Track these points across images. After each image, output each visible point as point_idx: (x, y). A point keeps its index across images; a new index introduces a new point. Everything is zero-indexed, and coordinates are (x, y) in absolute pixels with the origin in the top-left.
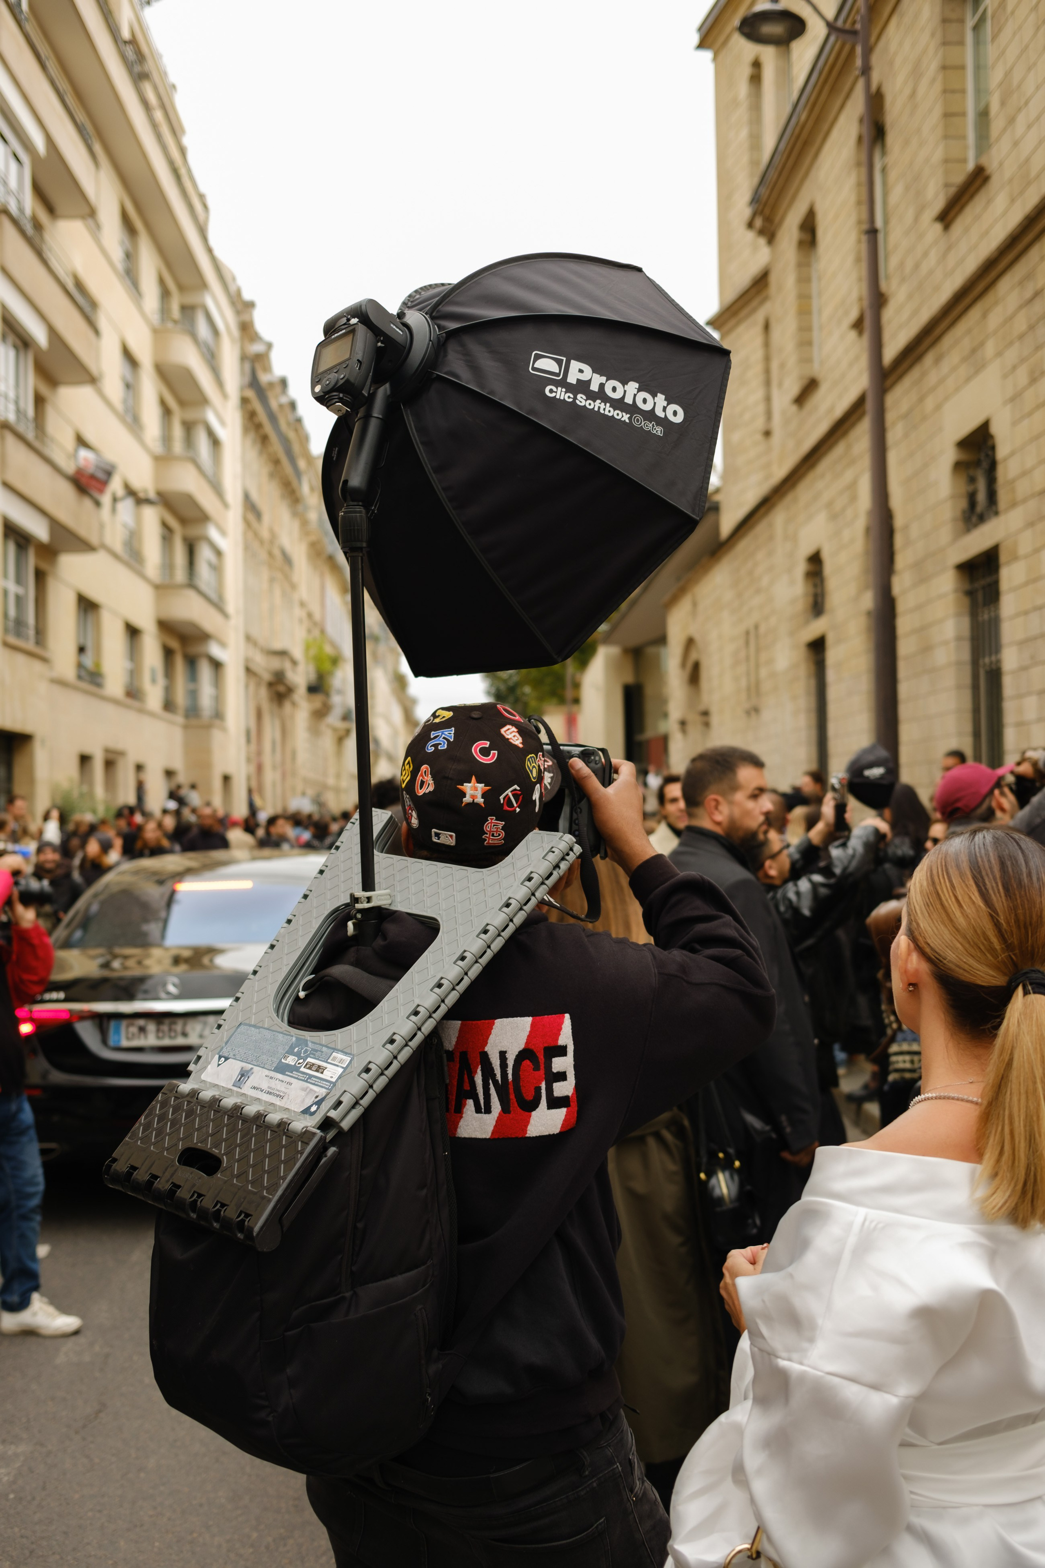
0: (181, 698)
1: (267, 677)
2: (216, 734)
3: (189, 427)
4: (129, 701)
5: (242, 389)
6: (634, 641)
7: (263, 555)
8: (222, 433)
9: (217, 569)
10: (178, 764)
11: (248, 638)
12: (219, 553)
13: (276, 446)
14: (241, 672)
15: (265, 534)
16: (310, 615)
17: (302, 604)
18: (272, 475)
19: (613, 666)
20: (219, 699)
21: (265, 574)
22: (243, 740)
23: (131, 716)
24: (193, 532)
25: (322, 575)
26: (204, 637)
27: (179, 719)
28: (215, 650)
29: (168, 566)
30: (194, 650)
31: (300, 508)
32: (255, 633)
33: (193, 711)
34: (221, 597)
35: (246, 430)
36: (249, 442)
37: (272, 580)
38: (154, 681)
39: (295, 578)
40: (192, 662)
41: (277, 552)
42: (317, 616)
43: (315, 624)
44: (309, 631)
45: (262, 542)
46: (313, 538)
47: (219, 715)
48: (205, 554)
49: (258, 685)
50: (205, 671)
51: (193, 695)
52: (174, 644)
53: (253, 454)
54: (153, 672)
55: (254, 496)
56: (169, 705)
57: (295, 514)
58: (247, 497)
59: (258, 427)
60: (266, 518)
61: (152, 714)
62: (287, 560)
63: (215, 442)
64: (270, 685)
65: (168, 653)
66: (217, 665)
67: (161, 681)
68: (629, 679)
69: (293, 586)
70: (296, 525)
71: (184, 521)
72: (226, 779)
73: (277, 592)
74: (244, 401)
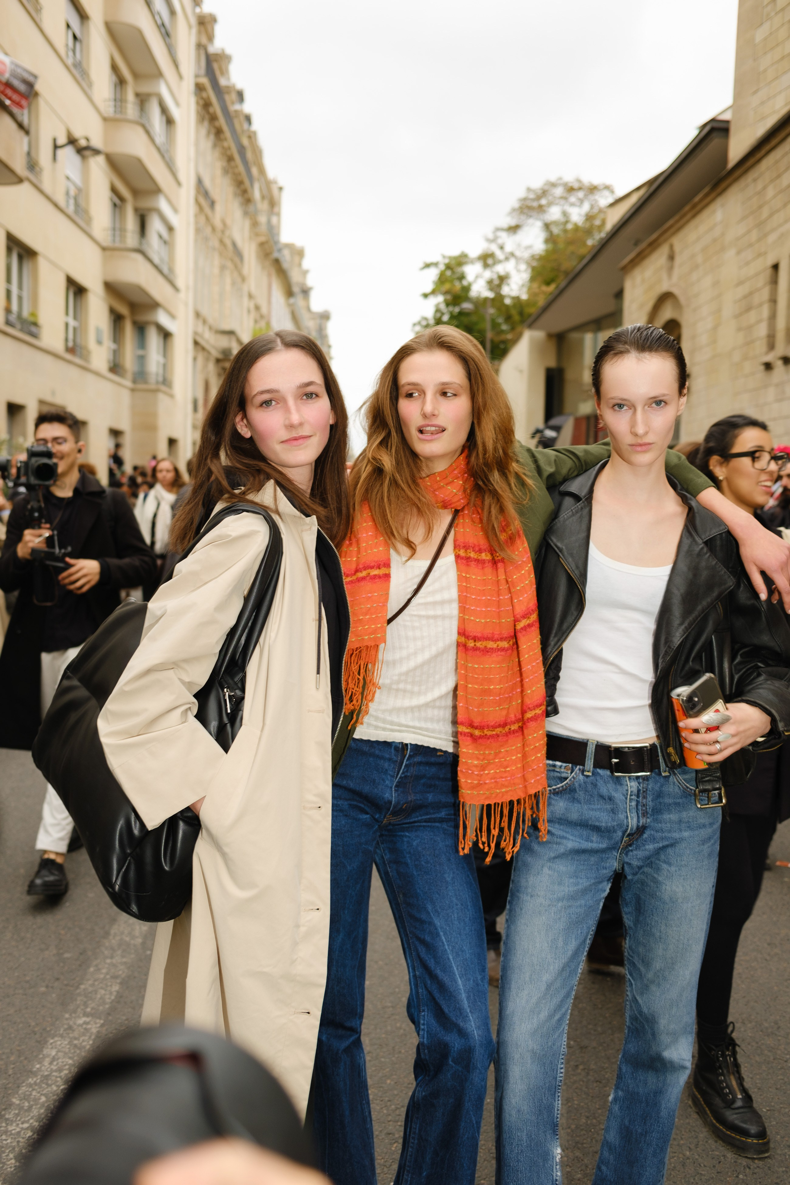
0: (129, 362)
1: (215, 354)
2: (162, 400)
3: (142, 100)
4: (68, 356)
5: (197, 76)
6: (558, 327)
7: (216, 243)
8: (175, 112)
9: (167, 243)
10: (124, 425)
11: (198, 315)
12: (170, 229)
13: (230, 142)
14: (190, 345)
15: (217, 223)
16: (257, 308)
17: (250, 296)
18: (226, 171)
19: (537, 350)
20: (166, 367)
21: (217, 261)
22: (190, 407)
23: (74, 372)
24: (145, 204)
25: (269, 276)
26: (154, 305)
27: (128, 383)
28: (163, 319)
29: (118, 229)
30: (143, 318)
31: (251, 208)
32: (205, 311)
33: (140, 376)
34: (171, 270)
35: (201, 119)
36: (203, 131)
37: (223, 268)
38: (99, 342)
39: (245, 271)
40: (141, 329)
41: (228, 242)
42: (264, 310)
43: (262, 317)
44: (256, 322)
45: (214, 229)
46: (263, 239)
47: (166, 382)
48: (155, 225)
49: (207, 359)
50: (153, 339)
51: (142, 360)
52: (123, 310)
53: (207, 144)
54: (98, 331)
55: (207, 183)
56: (116, 368)
57: (246, 213)
58: (200, 182)
59: (213, 118)
60: (218, 207)
61: (97, 374)
62: (238, 253)
63: (170, 121)
64: (218, 361)
65: (117, 319)
66: (166, 335)
67: (108, 344)
68: (552, 363)
69: (243, 279)
70: (247, 223)
71: (136, 193)
72: (172, 442)
73: (228, 281)
74: (199, 88)
